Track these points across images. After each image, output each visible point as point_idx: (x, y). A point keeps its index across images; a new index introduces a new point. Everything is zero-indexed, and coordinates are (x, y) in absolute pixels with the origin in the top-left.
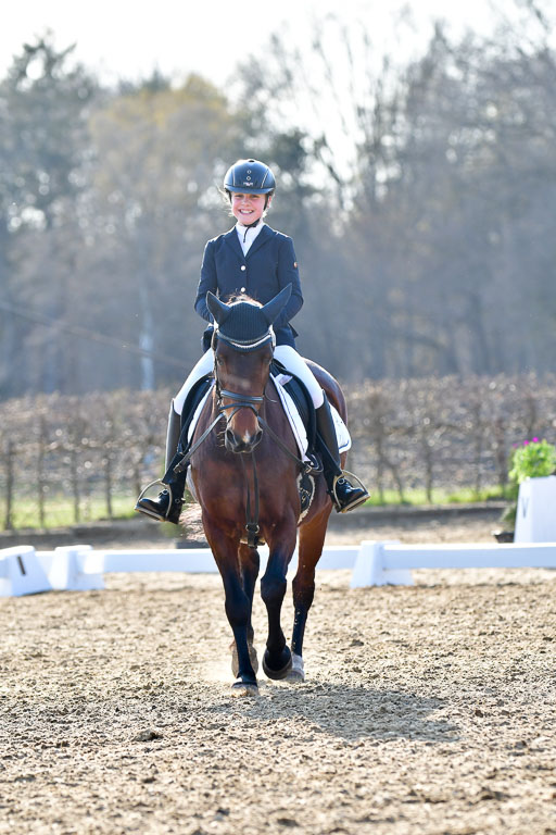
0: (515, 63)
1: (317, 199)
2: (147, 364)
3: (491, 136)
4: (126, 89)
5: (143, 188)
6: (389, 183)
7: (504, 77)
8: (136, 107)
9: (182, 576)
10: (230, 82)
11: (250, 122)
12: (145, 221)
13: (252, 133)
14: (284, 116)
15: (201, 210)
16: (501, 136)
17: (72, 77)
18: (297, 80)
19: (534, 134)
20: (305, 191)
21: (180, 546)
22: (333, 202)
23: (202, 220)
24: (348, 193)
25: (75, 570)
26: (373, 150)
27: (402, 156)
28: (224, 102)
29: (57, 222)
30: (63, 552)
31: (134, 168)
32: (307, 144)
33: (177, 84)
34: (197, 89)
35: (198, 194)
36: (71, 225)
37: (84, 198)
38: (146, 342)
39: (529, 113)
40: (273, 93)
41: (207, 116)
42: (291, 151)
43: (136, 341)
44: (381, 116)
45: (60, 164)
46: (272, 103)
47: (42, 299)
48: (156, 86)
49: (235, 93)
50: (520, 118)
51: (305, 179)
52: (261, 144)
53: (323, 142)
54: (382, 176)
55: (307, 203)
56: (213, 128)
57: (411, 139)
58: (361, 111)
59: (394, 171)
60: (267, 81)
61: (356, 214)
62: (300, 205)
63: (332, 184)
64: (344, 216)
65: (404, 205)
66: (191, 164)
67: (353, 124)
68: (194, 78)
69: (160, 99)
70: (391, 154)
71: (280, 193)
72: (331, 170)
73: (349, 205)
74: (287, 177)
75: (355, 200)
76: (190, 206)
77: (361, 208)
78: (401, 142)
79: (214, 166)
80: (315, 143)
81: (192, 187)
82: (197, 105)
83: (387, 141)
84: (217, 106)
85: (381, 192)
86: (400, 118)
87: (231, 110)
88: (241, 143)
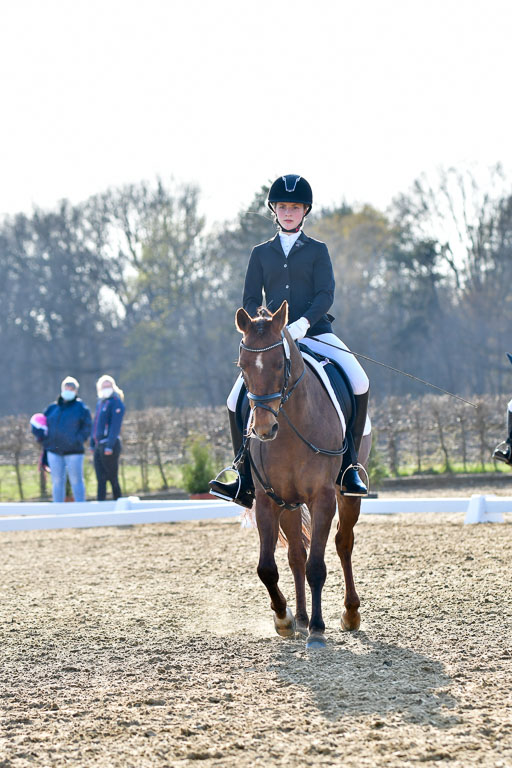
1: (443, 282)
6: (487, 272)
8: (332, 224)
10: (389, 210)
11: (401, 233)
13: (403, 241)
14: (423, 230)
15: (372, 288)
18: (431, 206)
20: (436, 277)
22: (453, 284)
23: (372, 294)
24: (462, 278)
26: (478, 252)
27: (495, 256)
28: (386, 221)
32: (438, 249)
33: (357, 210)
34: (369, 214)
35: (370, 278)
40: (416, 217)
41: (375, 230)
42: (427, 252)
44: (484, 230)
46: (416, 222)
48: (344, 212)
49: (392, 216)
51: (436, 270)
52: (408, 248)
53: (447, 247)
54: (483, 268)
55: (437, 284)
56: (379, 238)
57: (502, 245)
58: (470, 228)
59: (490, 265)
60: (414, 210)
61: (468, 292)
62: (433, 285)
63: (452, 273)
64: (460, 293)
65: (497, 286)
66: (365, 260)
67: (465, 236)
68: (367, 207)
69: (346, 220)
70: (489, 254)
71: (420, 278)
72: (452, 264)
73: (463, 286)
74: (424, 269)
75: (466, 283)
76: (364, 286)
77: (470, 288)
78: (495, 247)
79: (379, 262)
80: (442, 247)
81: (366, 274)
82: (369, 224)
83: (487, 246)
84: (381, 224)
85: (483, 278)
86: (495, 232)
87: (390, 227)
88: (396, 247)
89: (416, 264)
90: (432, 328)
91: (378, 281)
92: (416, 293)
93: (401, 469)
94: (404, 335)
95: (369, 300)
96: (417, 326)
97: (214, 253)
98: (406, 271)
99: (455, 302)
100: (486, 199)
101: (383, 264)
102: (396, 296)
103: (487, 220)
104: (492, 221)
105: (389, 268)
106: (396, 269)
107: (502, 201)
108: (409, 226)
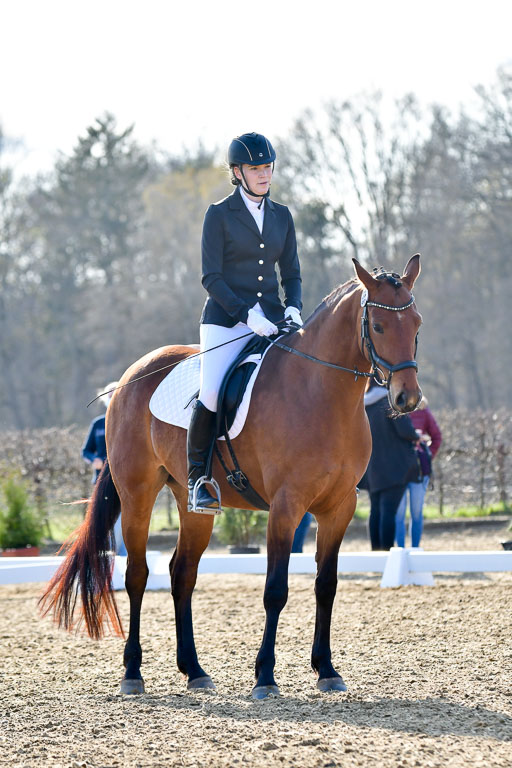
1: (336, 259)
3: (483, 206)
4: (175, 165)
5: (190, 250)
6: (396, 246)
7: (496, 157)
8: (183, 181)
9: (237, 577)
11: (280, 192)
14: (309, 189)
16: (493, 207)
18: (319, 159)
20: (326, 253)
24: (363, 254)
26: (384, 218)
27: (409, 223)
29: (117, 279)
32: (329, 214)
33: (219, 162)
40: (299, 171)
42: (315, 219)
44: (392, 188)
45: (119, 229)
46: (299, 178)
48: (202, 163)
51: (326, 243)
53: (341, 211)
54: (391, 240)
55: (329, 263)
57: (416, 208)
58: (373, 186)
59: (401, 236)
60: (294, 160)
62: (322, 265)
63: (349, 247)
69: (204, 175)
70: (399, 221)
72: (348, 234)
74: (311, 241)
75: (369, 260)
78: (408, 211)
80: (335, 212)
83: (396, 210)
85: (391, 253)
86: (407, 190)
97: (22, 220)
103: (395, 174)
104: (402, 176)
108: (289, 183)
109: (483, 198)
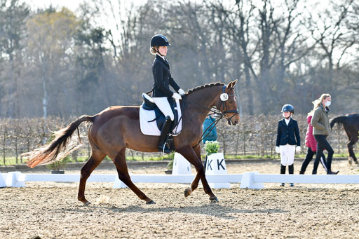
0: (178, 7)
1: (107, 52)
2: (45, 108)
3: (169, 32)
4: (40, 12)
5: (45, 47)
6: (132, 48)
7: (174, 11)
8: (44, 18)
9: (53, 183)
10: (77, 10)
11: (84, 24)
12: (46, 58)
13: (84, 29)
14: (96, 23)
15: (66, 55)
16: (173, 32)
17: (20, 7)
18: (101, 10)
19: (184, 32)
20: (102, 50)
21: (53, 173)
22: (113, 54)
23: (66, 58)
25: (15, 180)
26: (128, 35)
27: (137, 38)
28: (75, 17)
29: (14, 58)
30: (11, 174)
31: (42, 40)
32: (104, 33)
33: (58, 10)
34: (65, 12)
35: (64, 50)
36: (19, 59)
37: (24, 50)
38: (45, 102)
39: (183, 25)
40: (92, 15)
41: (68, 22)
42: (98, 36)
43: (42, 101)
44: (130, 24)
45: (15, 37)
46: (92, 18)
47: (8, 85)
48: (51, 11)
49: (79, 14)
50: (180, 27)
51: (102, 46)
52: (88, 32)
53: (109, 32)
54: (130, 45)
55: (103, 54)
56: (71, 26)
57: (141, 32)
58: (123, 22)
59: (134, 44)
60: (90, 10)
61: (121, 58)
62: (101, 55)
63: (112, 47)
64: (116, 59)
65: (138, 55)
66: (63, 38)
67: (120, 27)
68: (64, 9)
69: (52, 15)
70: (133, 37)
71: (94, 50)
72: (112, 42)
73: (118, 55)
74: (96, 45)
75: (121, 53)
76: (62, 54)
77: (122, 56)
78: (137, 33)
79: (71, 40)
80: (107, 32)
81: (63, 47)
82: (65, 18)
83: (132, 32)
84: (72, 19)
85: (130, 51)
86: (137, 24)
87: (77, 20)
88: (80, 31)
89: (92, 42)
90: (100, 78)
91: (69, 51)
92: (91, 58)
93: (79, 158)
94: (83, 82)
95: (65, 61)
96: (92, 77)
98: (86, 46)
99: (114, 64)
100: (132, 6)
101: (73, 41)
102: (80, 59)
103: (132, 17)
104: (135, 18)
105: (76, 44)
106: (81, 44)
107: (141, 8)
108: (88, 20)
109: (169, 28)
